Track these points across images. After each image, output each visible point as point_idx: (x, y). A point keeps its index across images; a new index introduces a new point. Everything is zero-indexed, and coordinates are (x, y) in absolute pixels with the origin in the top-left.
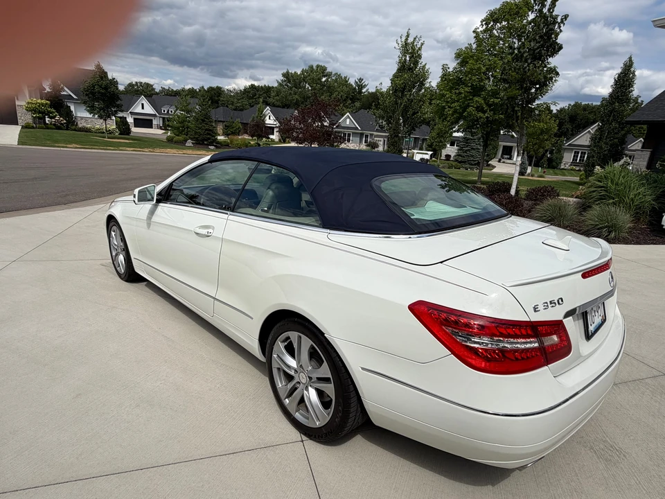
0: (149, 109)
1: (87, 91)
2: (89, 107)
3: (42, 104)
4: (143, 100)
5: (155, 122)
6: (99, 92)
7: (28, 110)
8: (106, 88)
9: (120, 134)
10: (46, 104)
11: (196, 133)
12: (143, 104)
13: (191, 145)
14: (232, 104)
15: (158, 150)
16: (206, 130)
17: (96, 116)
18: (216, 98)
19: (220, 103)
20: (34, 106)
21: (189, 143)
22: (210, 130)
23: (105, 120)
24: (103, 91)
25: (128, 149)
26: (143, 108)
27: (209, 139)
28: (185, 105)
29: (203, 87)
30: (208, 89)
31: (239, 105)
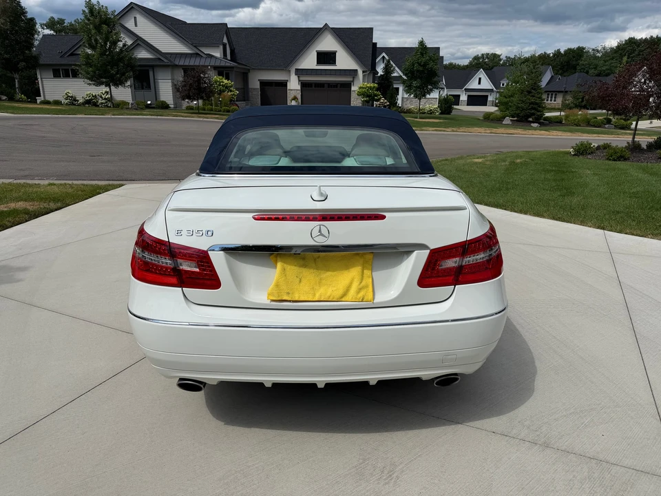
0: (486, 84)
1: (407, 70)
2: (406, 86)
3: (370, 88)
4: (481, 74)
5: (490, 99)
6: (418, 71)
7: (359, 94)
8: (425, 65)
9: (441, 114)
10: (374, 87)
11: (518, 108)
12: (480, 79)
13: (509, 122)
14: (595, 68)
15: (462, 129)
16: (532, 103)
17: (412, 96)
18: (574, 63)
19: (578, 68)
20: (364, 90)
21: (507, 121)
22: (537, 104)
23: (420, 99)
24: (421, 69)
25: (431, 129)
26: (479, 83)
27: (533, 114)
28: (519, 74)
29: (559, 50)
30: (565, 51)
31: (604, 68)
